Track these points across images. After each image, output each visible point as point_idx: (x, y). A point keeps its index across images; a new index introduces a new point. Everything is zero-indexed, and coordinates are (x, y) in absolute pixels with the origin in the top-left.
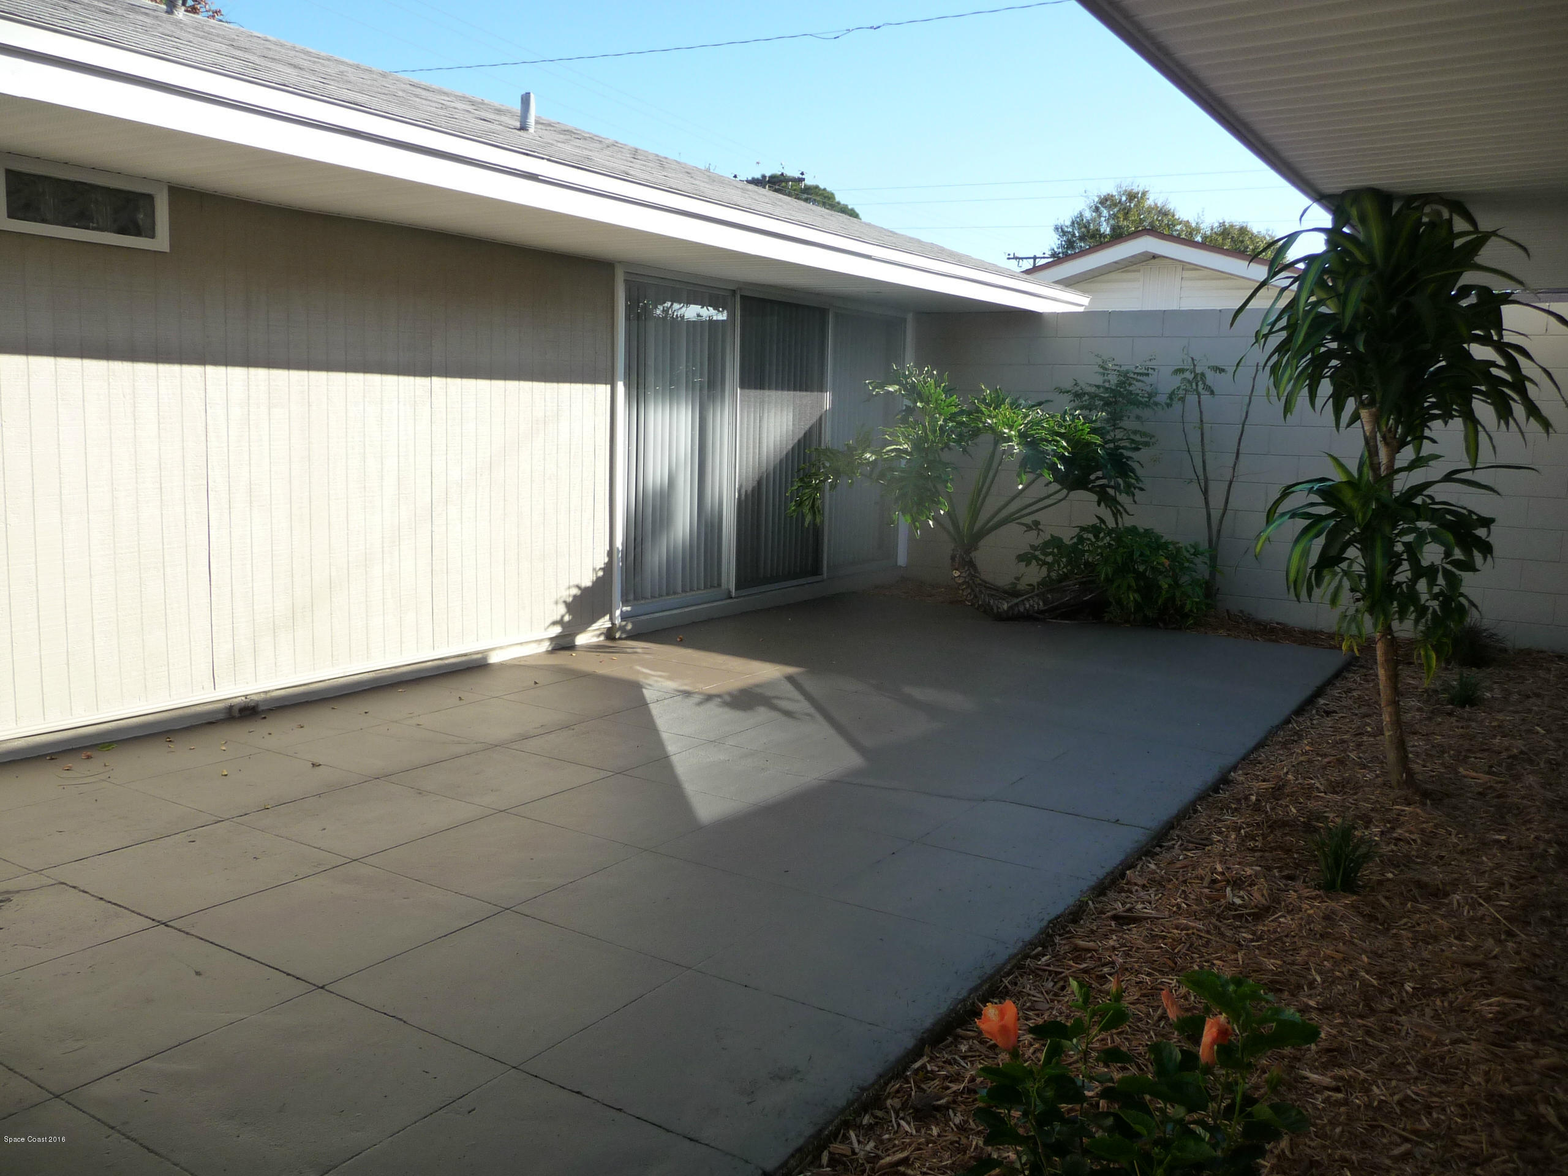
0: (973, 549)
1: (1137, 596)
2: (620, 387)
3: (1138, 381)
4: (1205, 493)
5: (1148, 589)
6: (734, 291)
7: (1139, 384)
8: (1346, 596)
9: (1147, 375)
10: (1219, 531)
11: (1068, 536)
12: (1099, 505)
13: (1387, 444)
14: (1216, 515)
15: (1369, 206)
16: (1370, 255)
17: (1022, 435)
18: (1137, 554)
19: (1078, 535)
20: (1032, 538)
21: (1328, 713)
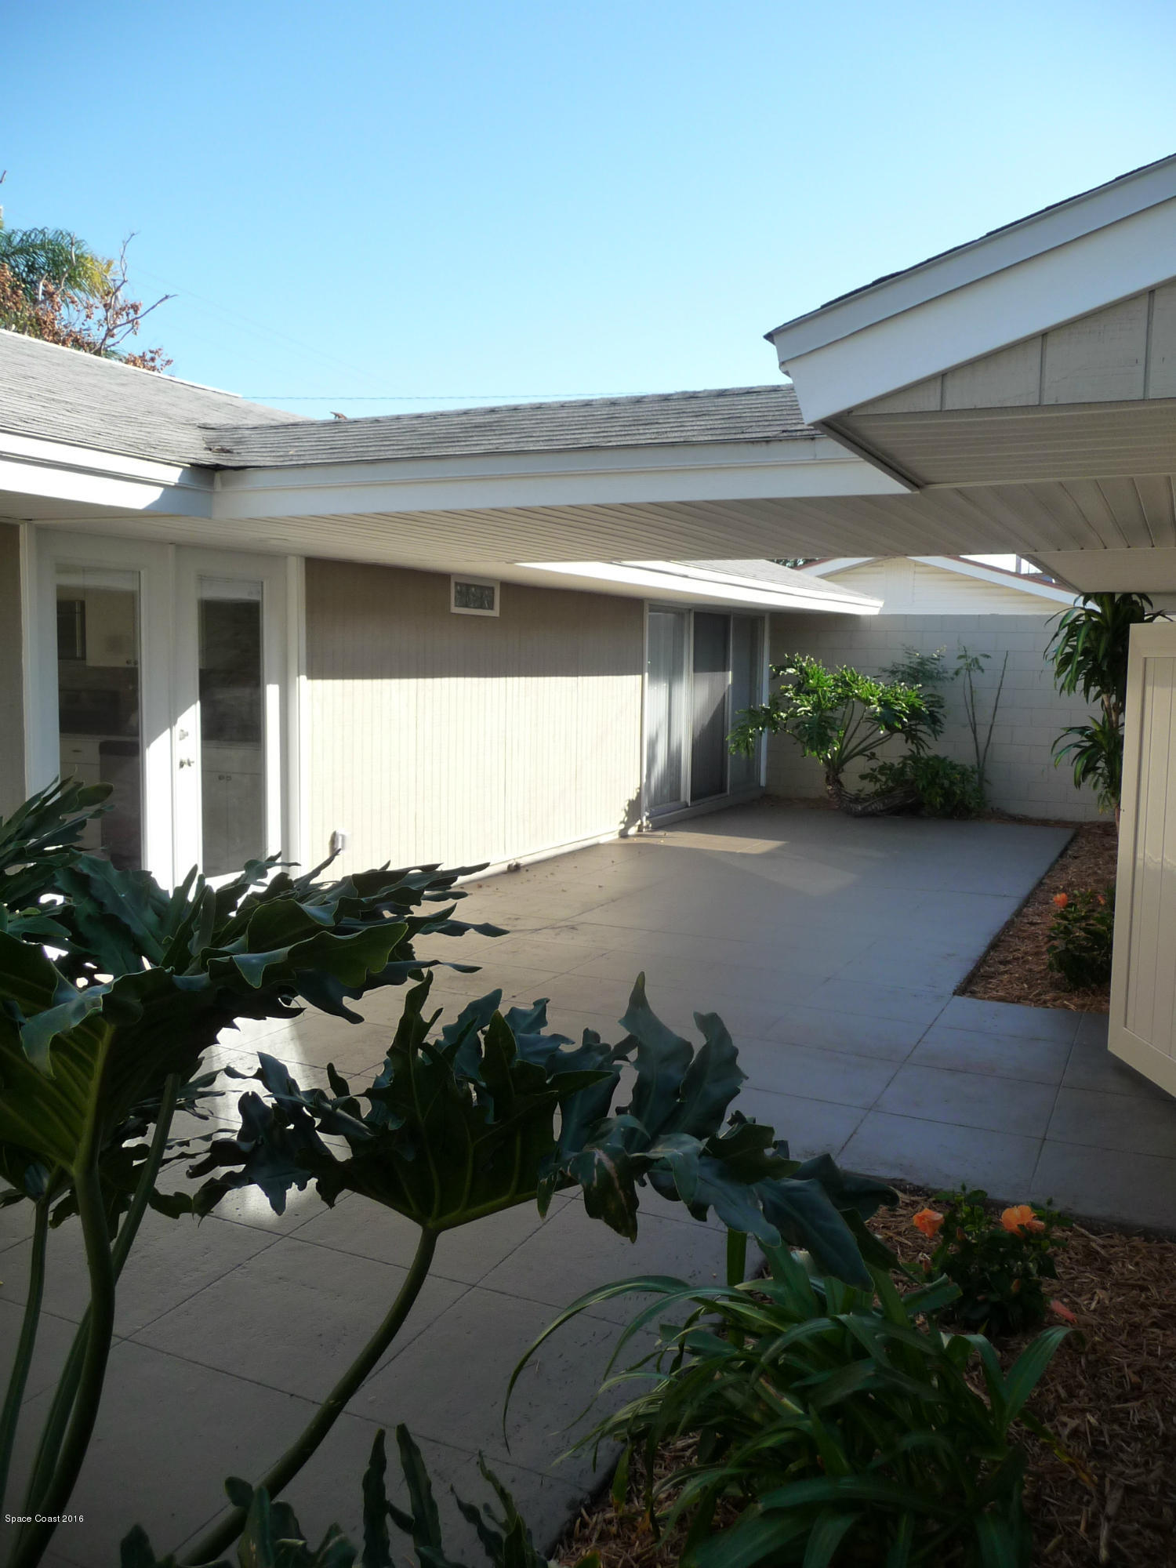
0: (840, 770)
1: (942, 799)
2: (647, 675)
3: (932, 663)
4: (974, 732)
5: (948, 794)
6: (690, 610)
7: (933, 666)
8: (1100, 785)
9: (939, 660)
10: (985, 758)
11: (897, 762)
12: (906, 742)
13: (1114, 711)
14: (982, 748)
15: (1105, 599)
16: (1106, 621)
17: (879, 700)
18: (941, 773)
19: (902, 762)
20: (874, 764)
21: (1076, 858)
